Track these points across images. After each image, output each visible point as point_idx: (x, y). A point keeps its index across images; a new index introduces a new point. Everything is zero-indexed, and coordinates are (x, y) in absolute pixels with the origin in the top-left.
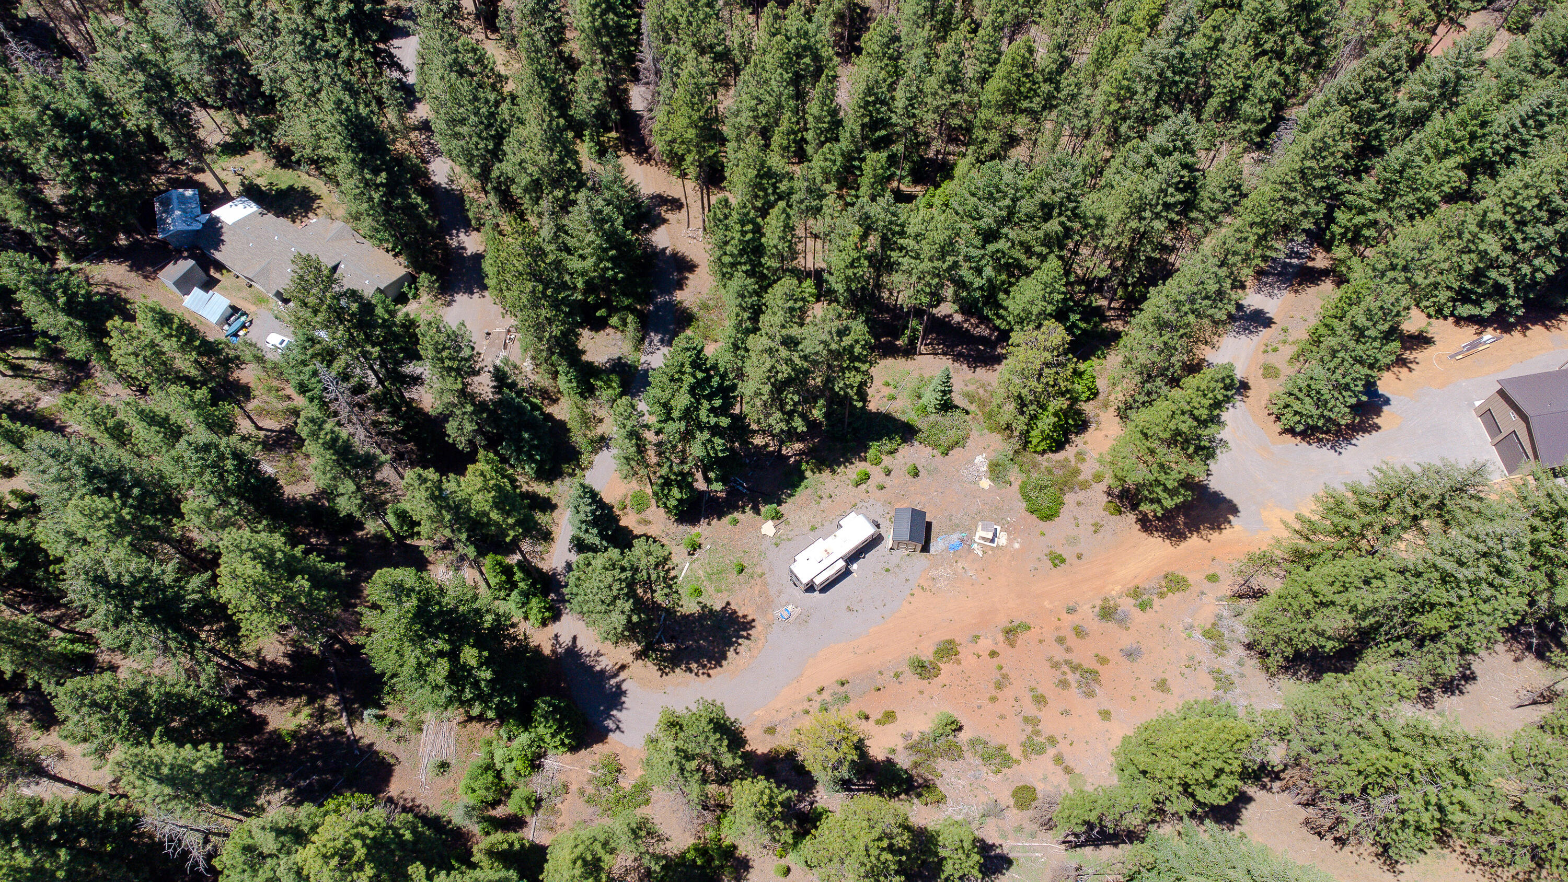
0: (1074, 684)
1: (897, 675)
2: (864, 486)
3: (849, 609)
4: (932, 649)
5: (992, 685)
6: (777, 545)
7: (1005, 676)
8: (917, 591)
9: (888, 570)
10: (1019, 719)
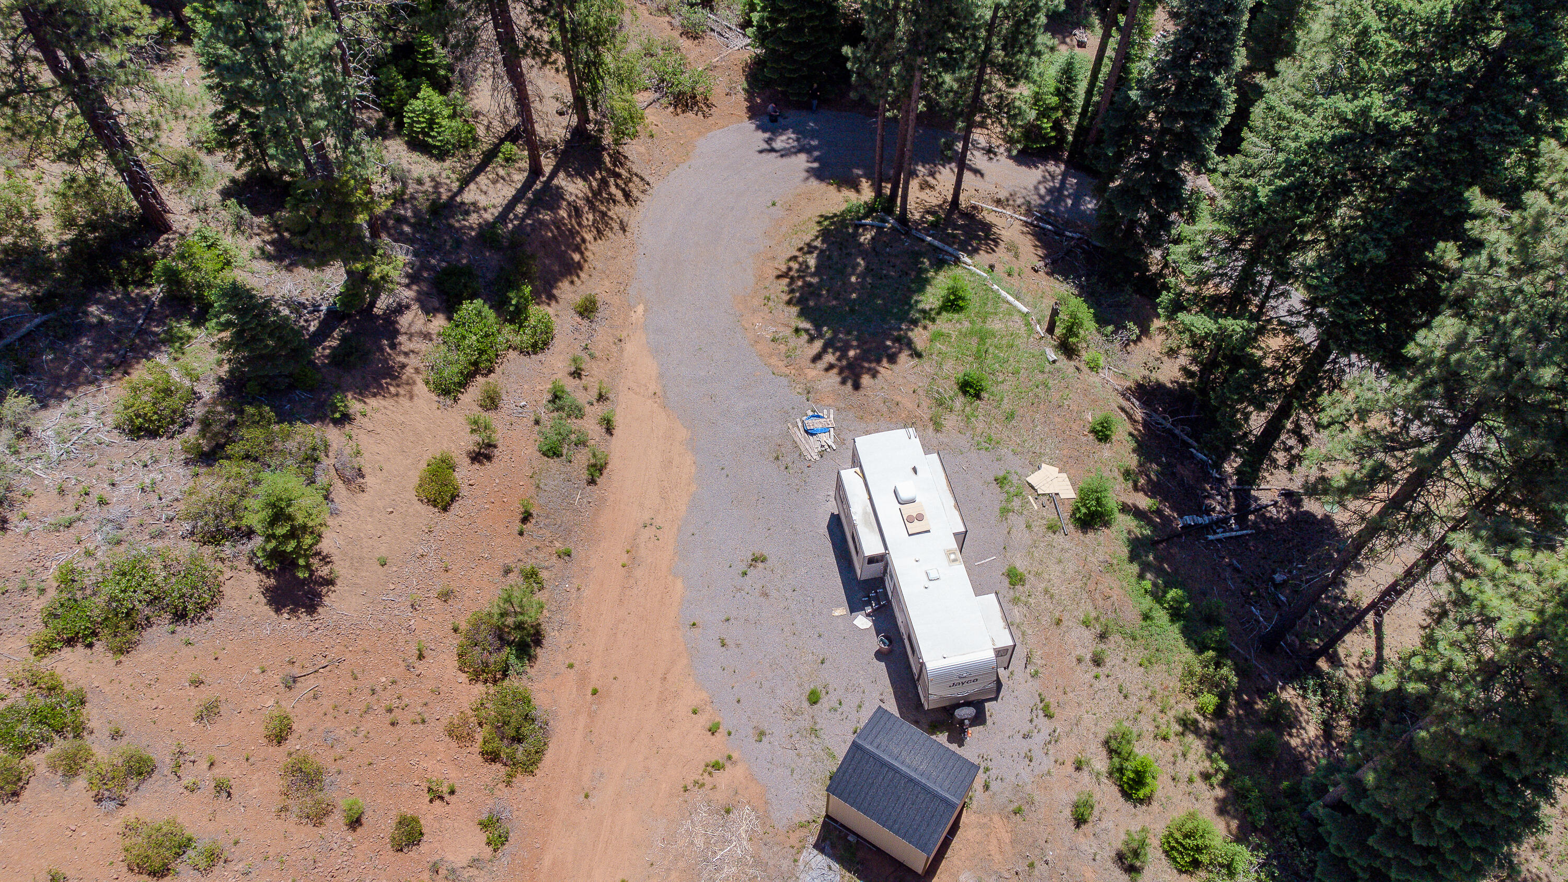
1: (531, 575)
2: (1101, 763)
3: (758, 559)
4: (541, 700)
5: (324, 759)
6: (1000, 481)
7: (318, 817)
8: (717, 747)
9: (814, 699)
10: (162, 755)
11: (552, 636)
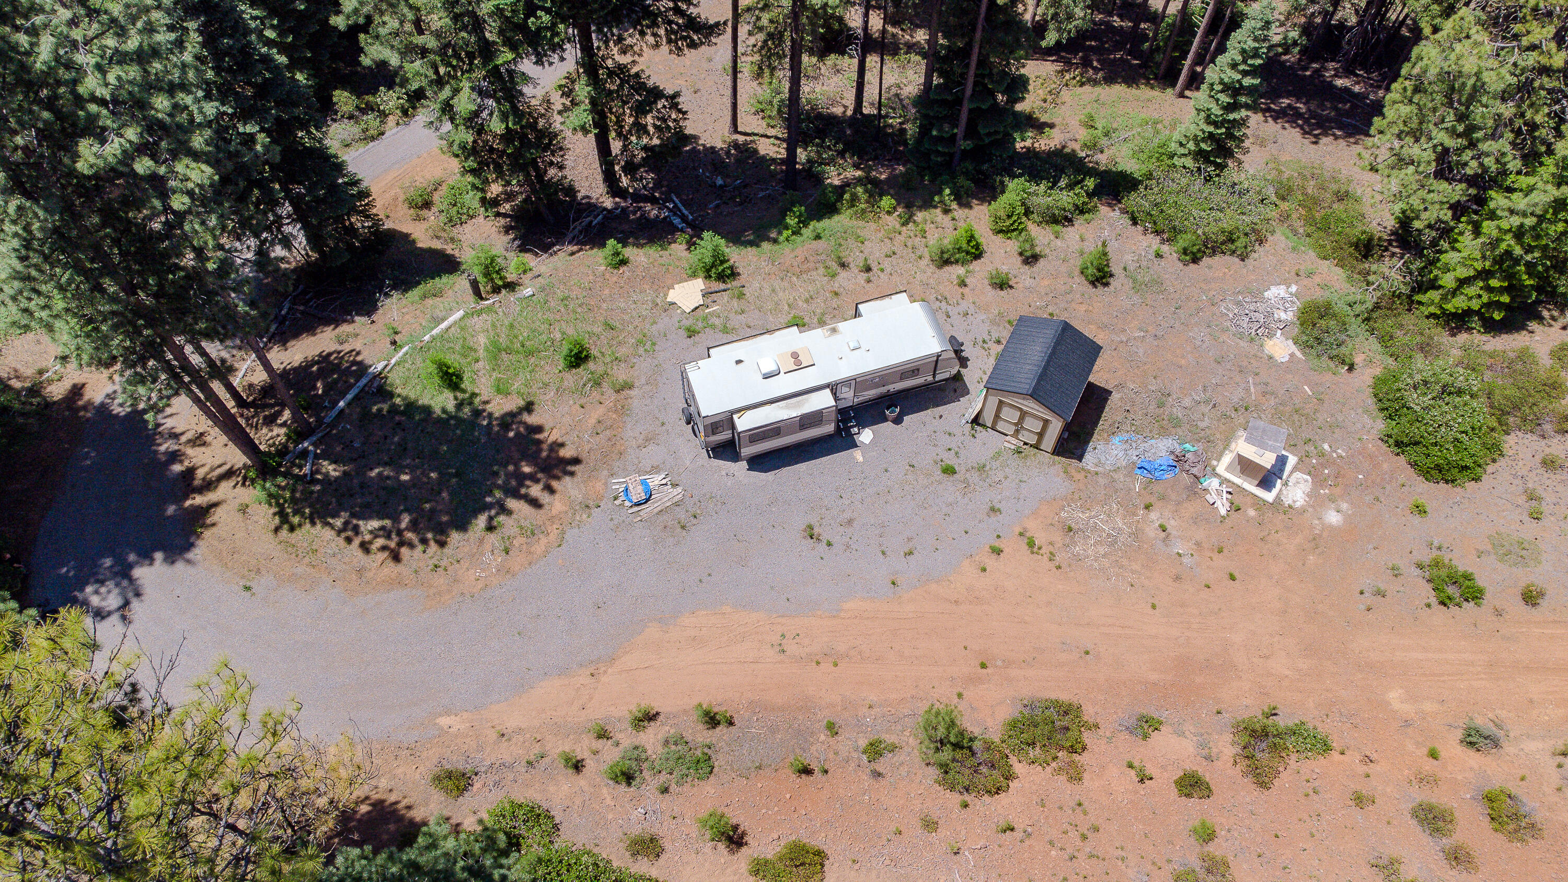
2: (960, 270)
3: (811, 534)
6: (691, 333)
7: (1219, 866)
8: (1014, 548)
9: (949, 471)
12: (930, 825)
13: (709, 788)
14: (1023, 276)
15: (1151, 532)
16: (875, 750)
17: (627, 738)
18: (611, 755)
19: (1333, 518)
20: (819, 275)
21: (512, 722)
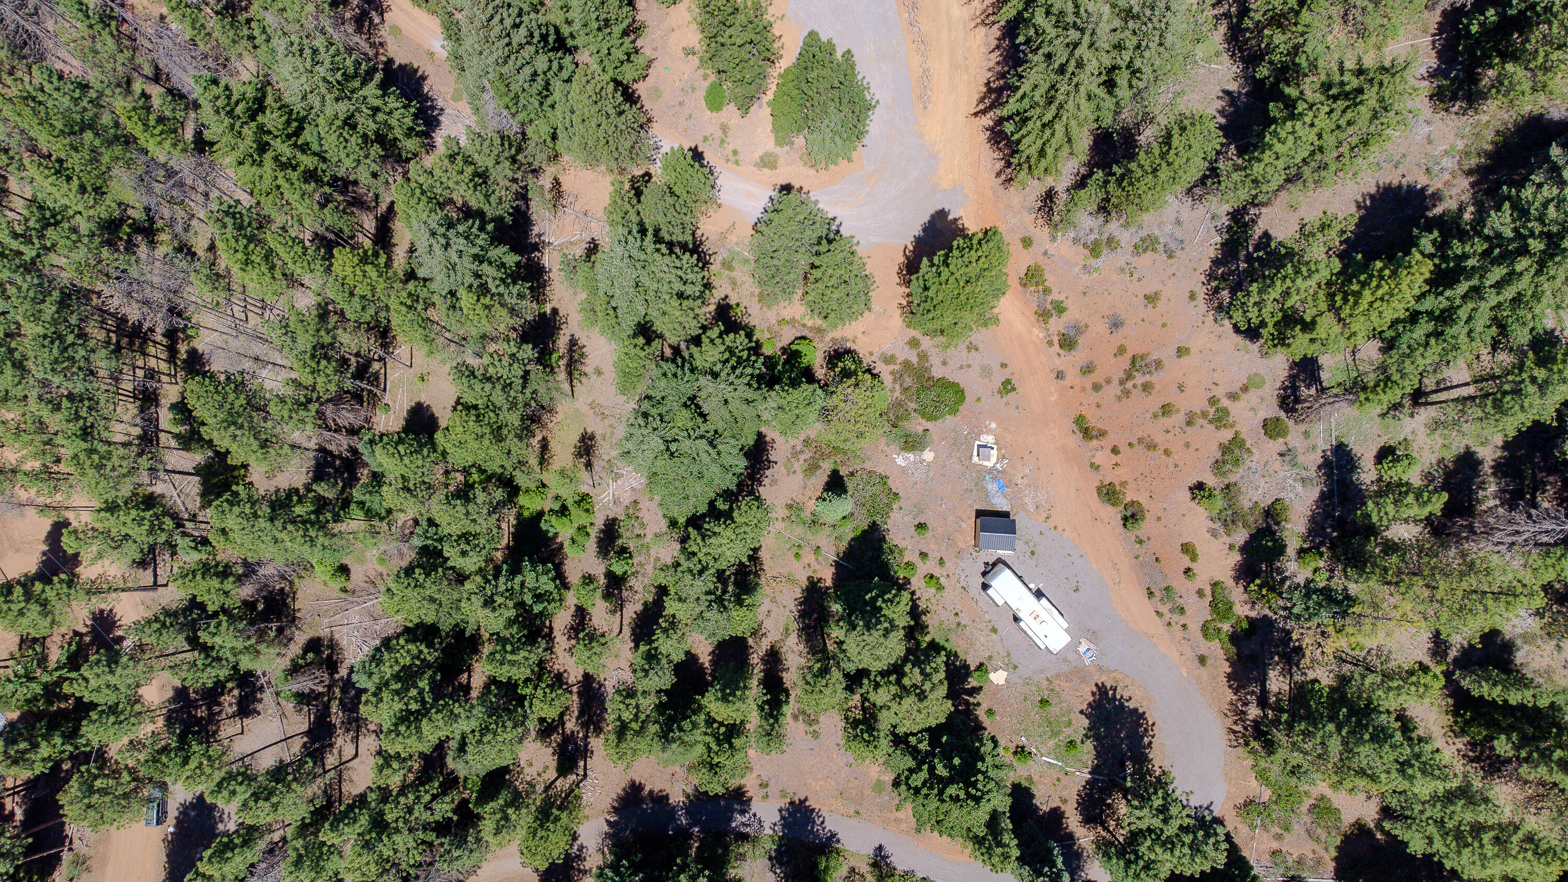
0: (1147, 378)
2: (942, 580)
3: (1077, 590)
4: (1109, 508)
5: (1151, 453)
6: (1015, 667)
7: (1140, 441)
8: (1051, 523)
9: (1033, 553)
11: (1120, 529)
12: (1159, 519)
13: (1174, 584)
14: (934, 555)
15: (1025, 481)
16: (1141, 542)
17: (1167, 616)
18: (1176, 617)
19: (993, 425)
20: (967, 631)
21: (1176, 654)
